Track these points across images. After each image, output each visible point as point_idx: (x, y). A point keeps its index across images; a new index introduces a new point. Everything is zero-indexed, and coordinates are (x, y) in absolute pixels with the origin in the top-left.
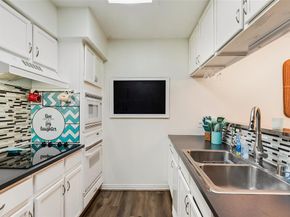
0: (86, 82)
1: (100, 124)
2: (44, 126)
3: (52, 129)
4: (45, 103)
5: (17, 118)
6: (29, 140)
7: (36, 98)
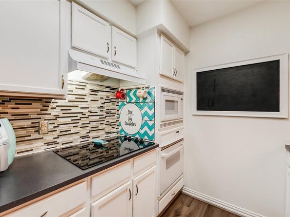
0: (162, 75)
1: (182, 122)
2: (127, 122)
3: (133, 124)
4: (128, 99)
5: (107, 113)
6: (117, 132)
7: (121, 95)
